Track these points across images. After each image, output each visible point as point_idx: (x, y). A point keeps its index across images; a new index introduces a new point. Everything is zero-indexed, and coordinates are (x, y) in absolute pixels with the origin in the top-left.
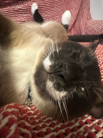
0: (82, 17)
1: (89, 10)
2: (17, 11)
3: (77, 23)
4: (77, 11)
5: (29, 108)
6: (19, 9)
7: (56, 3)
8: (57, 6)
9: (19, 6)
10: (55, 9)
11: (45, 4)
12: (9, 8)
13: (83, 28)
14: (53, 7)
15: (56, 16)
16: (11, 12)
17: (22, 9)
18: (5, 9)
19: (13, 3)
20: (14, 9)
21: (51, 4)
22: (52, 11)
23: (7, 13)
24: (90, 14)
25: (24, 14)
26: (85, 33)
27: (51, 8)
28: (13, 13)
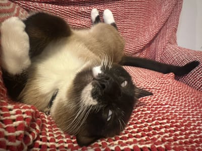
0: (162, 39)
1: (176, 32)
2: (80, 13)
3: (154, 44)
4: (157, 30)
5: (46, 116)
6: (83, 12)
7: (131, 14)
8: (131, 18)
9: (84, 8)
10: (128, 20)
11: (117, 12)
12: (72, 7)
13: (159, 52)
14: (126, 18)
15: (127, 29)
16: (73, 13)
17: (86, 13)
18: (68, 8)
19: (79, 3)
20: (77, 10)
21: (124, 14)
22: (123, 22)
23: (68, 12)
24: (176, 38)
25: (87, 18)
26: (161, 59)
27: (124, 18)
28: (75, 14)
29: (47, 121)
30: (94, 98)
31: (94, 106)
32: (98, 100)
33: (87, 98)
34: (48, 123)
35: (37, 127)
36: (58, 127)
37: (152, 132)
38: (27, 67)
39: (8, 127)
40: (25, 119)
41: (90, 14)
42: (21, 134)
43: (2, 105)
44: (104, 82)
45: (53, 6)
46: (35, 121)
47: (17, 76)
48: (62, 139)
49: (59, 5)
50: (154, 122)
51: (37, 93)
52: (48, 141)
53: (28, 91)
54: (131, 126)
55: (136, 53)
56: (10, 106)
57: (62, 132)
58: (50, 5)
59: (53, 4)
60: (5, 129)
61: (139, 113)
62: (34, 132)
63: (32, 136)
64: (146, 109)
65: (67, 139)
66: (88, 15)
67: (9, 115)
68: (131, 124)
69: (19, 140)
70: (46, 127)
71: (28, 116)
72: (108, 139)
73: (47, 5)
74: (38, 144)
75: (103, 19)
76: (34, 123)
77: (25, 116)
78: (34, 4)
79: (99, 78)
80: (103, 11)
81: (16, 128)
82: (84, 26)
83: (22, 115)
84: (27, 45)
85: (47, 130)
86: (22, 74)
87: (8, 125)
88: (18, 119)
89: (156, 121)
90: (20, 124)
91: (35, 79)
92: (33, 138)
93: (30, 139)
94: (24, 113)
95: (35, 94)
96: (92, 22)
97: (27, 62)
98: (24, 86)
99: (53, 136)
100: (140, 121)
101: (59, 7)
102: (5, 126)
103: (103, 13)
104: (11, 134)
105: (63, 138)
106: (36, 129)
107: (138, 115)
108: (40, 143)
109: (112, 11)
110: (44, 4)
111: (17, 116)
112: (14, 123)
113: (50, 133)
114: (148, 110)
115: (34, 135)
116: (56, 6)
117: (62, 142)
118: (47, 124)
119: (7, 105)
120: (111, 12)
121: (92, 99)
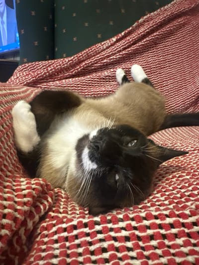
2: (104, 79)
5: (63, 192)
6: (107, 76)
7: (169, 62)
8: (169, 66)
9: (107, 72)
10: (167, 70)
11: (148, 64)
12: (93, 75)
14: (162, 68)
15: (166, 81)
16: (95, 81)
17: (110, 76)
18: (89, 77)
19: (101, 68)
20: (99, 76)
21: (159, 64)
22: (160, 73)
23: (89, 82)
25: (113, 81)
27: (159, 69)
28: (98, 81)
29: (63, 195)
30: (92, 161)
31: (95, 170)
32: (97, 163)
33: (86, 162)
34: (65, 198)
35: (50, 199)
36: (74, 201)
37: (185, 199)
38: (37, 143)
39: (17, 195)
40: (34, 189)
41: (115, 76)
42: (29, 201)
43: (15, 178)
44: (97, 143)
45: (74, 79)
46: (46, 194)
47: (29, 153)
48: (74, 211)
49: (79, 77)
50: (190, 188)
51: (51, 169)
52: (61, 213)
53: (43, 167)
54: (158, 195)
55: (187, 108)
56: (22, 179)
57: (76, 205)
58: (70, 79)
59: (73, 78)
60: (16, 196)
61: (174, 180)
62: (46, 203)
63: (43, 206)
64: (184, 174)
65: (80, 211)
66: (114, 78)
67: (20, 185)
68: (158, 192)
69: (27, 206)
70: (61, 201)
71: (36, 187)
72: (125, 209)
73: (67, 80)
74: (50, 215)
75: (132, 78)
76: (46, 195)
77: (34, 186)
78: (54, 83)
79: (93, 141)
80: (130, 68)
81: (25, 196)
82: (110, 91)
83: (31, 185)
84: (33, 123)
85: (62, 203)
86: (33, 151)
87: (18, 193)
88: (28, 188)
89: (193, 186)
90: (29, 193)
91: (48, 154)
92: (45, 209)
93: (41, 209)
94: (33, 184)
95: (50, 170)
96: (119, 85)
97: (36, 139)
98: (39, 163)
99: (67, 208)
100: (171, 188)
101: (80, 79)
102: (16, 194)
103: (130, 71)
104: (20, 200)
105: (76, 210)
106: (48, 201)
107: (171, 182)
108: (52, 214)
109: (141, 65)
110: (64, 81)
111: (26, 186)
112: (24, 191)
113: (64, 206)
114: (187, 175)
115: (45, 206)
116: (77, 79)
117: (75, 213)
118: (62, 198)
119: (20, 178)
120: (140, 67)
121: (90, 162)
